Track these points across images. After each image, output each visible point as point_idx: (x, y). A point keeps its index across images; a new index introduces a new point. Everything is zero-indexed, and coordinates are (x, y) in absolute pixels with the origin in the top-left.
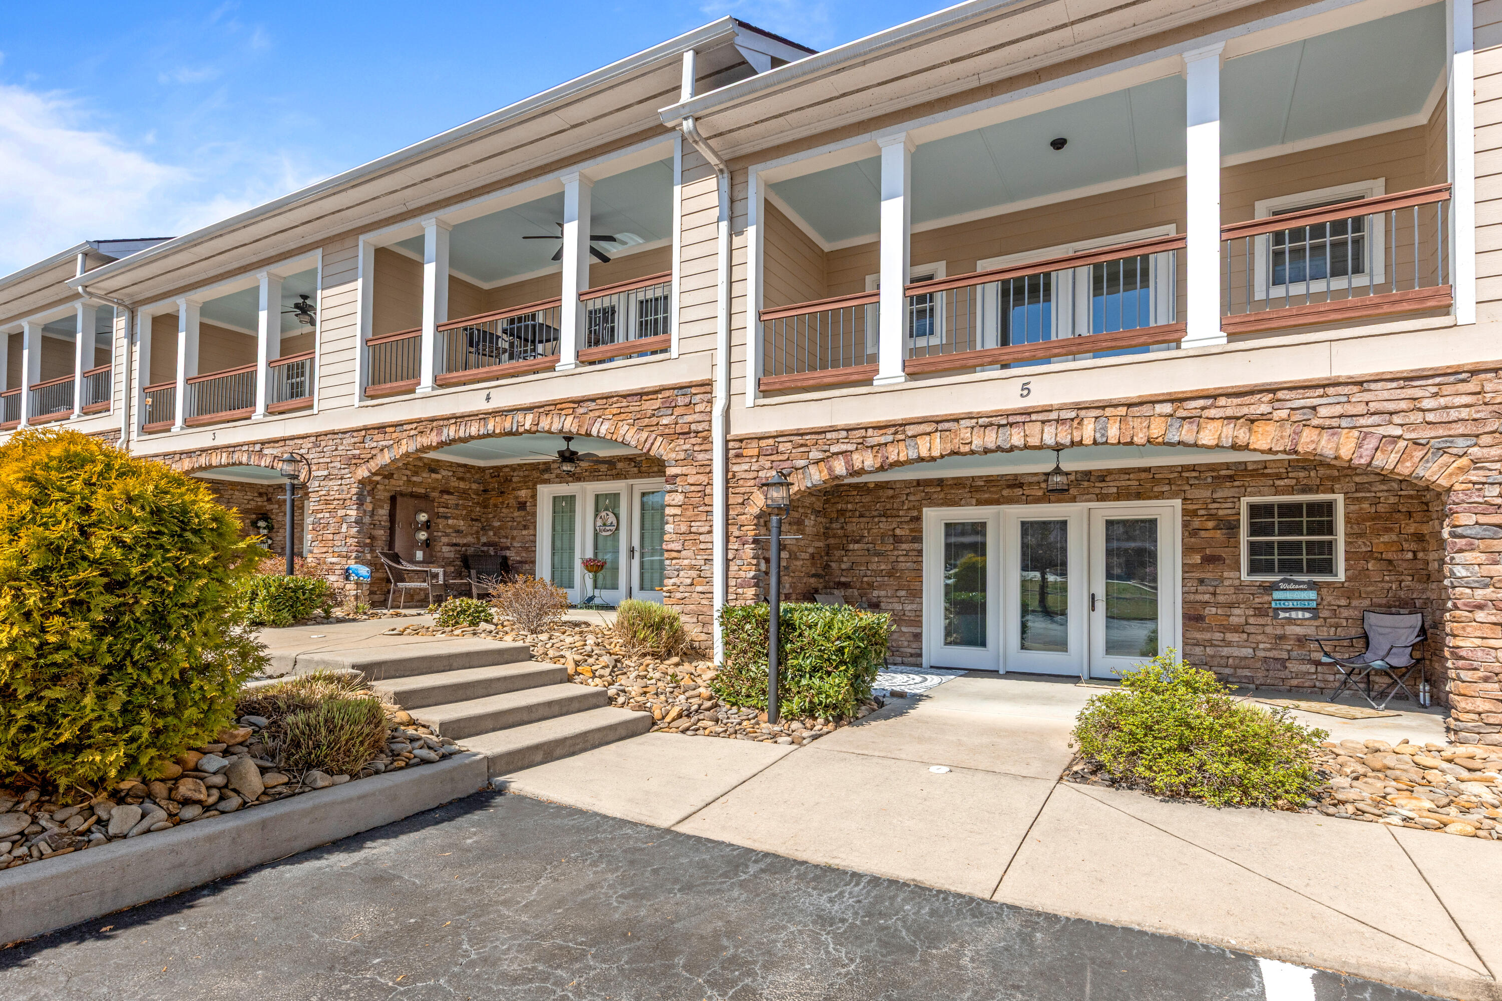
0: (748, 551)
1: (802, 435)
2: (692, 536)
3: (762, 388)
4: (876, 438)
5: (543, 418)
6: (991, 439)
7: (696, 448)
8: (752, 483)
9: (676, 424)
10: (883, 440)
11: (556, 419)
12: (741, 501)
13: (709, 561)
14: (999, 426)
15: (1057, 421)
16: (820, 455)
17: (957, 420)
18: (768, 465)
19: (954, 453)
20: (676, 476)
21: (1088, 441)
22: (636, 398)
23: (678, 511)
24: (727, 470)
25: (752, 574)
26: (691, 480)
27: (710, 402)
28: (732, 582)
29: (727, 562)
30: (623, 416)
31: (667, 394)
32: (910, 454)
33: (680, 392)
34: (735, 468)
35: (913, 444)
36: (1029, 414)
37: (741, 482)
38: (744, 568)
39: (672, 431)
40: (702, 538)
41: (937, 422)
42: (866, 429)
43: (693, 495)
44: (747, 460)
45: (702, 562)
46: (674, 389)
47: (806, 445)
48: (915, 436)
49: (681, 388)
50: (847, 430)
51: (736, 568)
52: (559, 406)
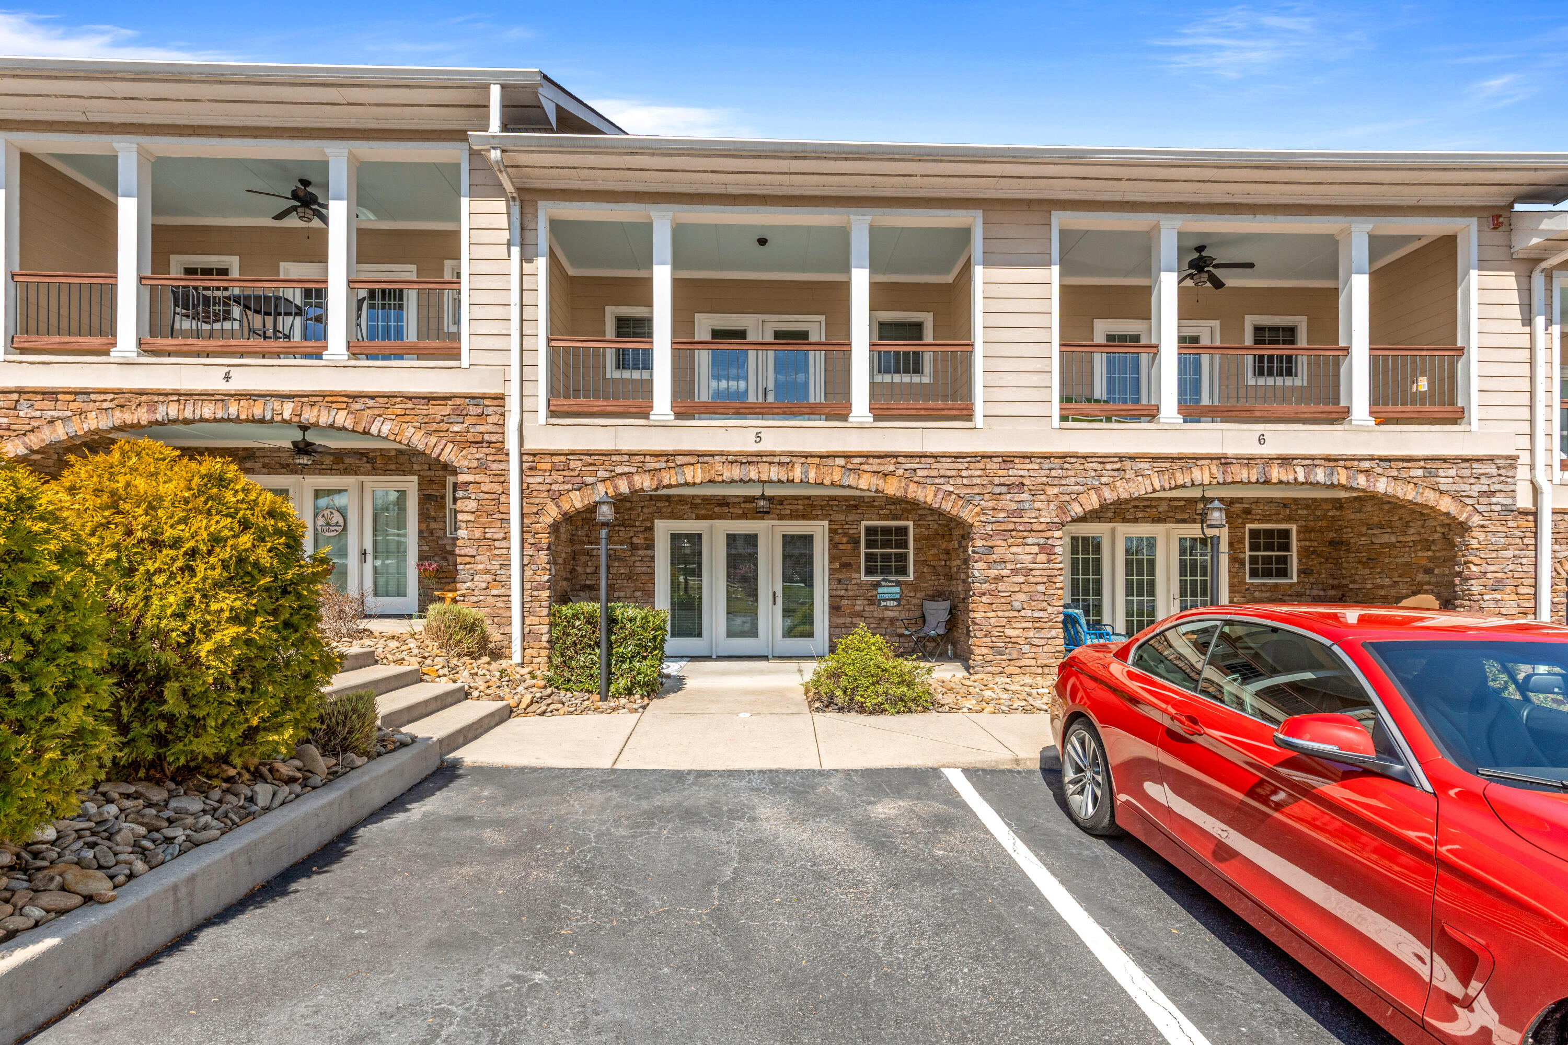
0: (543, 557)
1: (591, 455)
2: (486, 542)
3: (552, 408)
4: (652, 464)
5: (307, 409)
6: (736, 472)
7: (489, 458)
8: (545, 494)
9: (468, 432)
10: (658, 466)
11: (324, 412)
12: (535, 511)
13: (506, 566)
14: (742, 463)
15: (778, 463)
16: (607, 475)
17: (712, 456)
18: (561, 479)
19: (710, 481)
20: (469, 483)
21: (797, 480)
22: (423, 401)
23: (471, 517)
24: (522, 482)
25: (546, 578)
26: (485, 488)
27: (503, 415)
28: (527, 586)
29: (523, 566)
30: (408, 418)
31: (458, 401)
32: (679, 479)
33: (472, 402)
34: (530, 480)
35: (681, 471)
36: (761, 456)
37: (535, 493)
38: (539, 572)
39: (464, 439)
40: (497, 544)
41: (699, 456)
42: (645, 455)
43: (487, 502)
44: (541, 473)
45: (498, 567)
46: (466, 398)
47: (595, 465)
48: (682, 465)
49: (473, 398)
50: (630, 455)
51: (531, 572)
52: (330, 399)
